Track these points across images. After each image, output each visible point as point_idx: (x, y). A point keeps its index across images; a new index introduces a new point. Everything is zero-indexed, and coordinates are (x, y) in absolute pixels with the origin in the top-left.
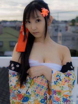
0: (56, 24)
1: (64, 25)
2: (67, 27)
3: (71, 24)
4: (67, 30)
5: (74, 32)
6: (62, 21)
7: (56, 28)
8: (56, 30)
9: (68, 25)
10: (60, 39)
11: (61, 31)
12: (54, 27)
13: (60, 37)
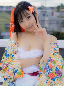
0: (44, 10)
1: (51, 11)
2: (53, 13)
3: (56, 10)
4: (53, 15)
5: (58, 17)
6: (49, 7)
7: (44, 13)
8: (44, 15)
9: (54, 11)
10: (47, 22)
11: (47, 16)
12: (42, 12)
13: (47, 21)
